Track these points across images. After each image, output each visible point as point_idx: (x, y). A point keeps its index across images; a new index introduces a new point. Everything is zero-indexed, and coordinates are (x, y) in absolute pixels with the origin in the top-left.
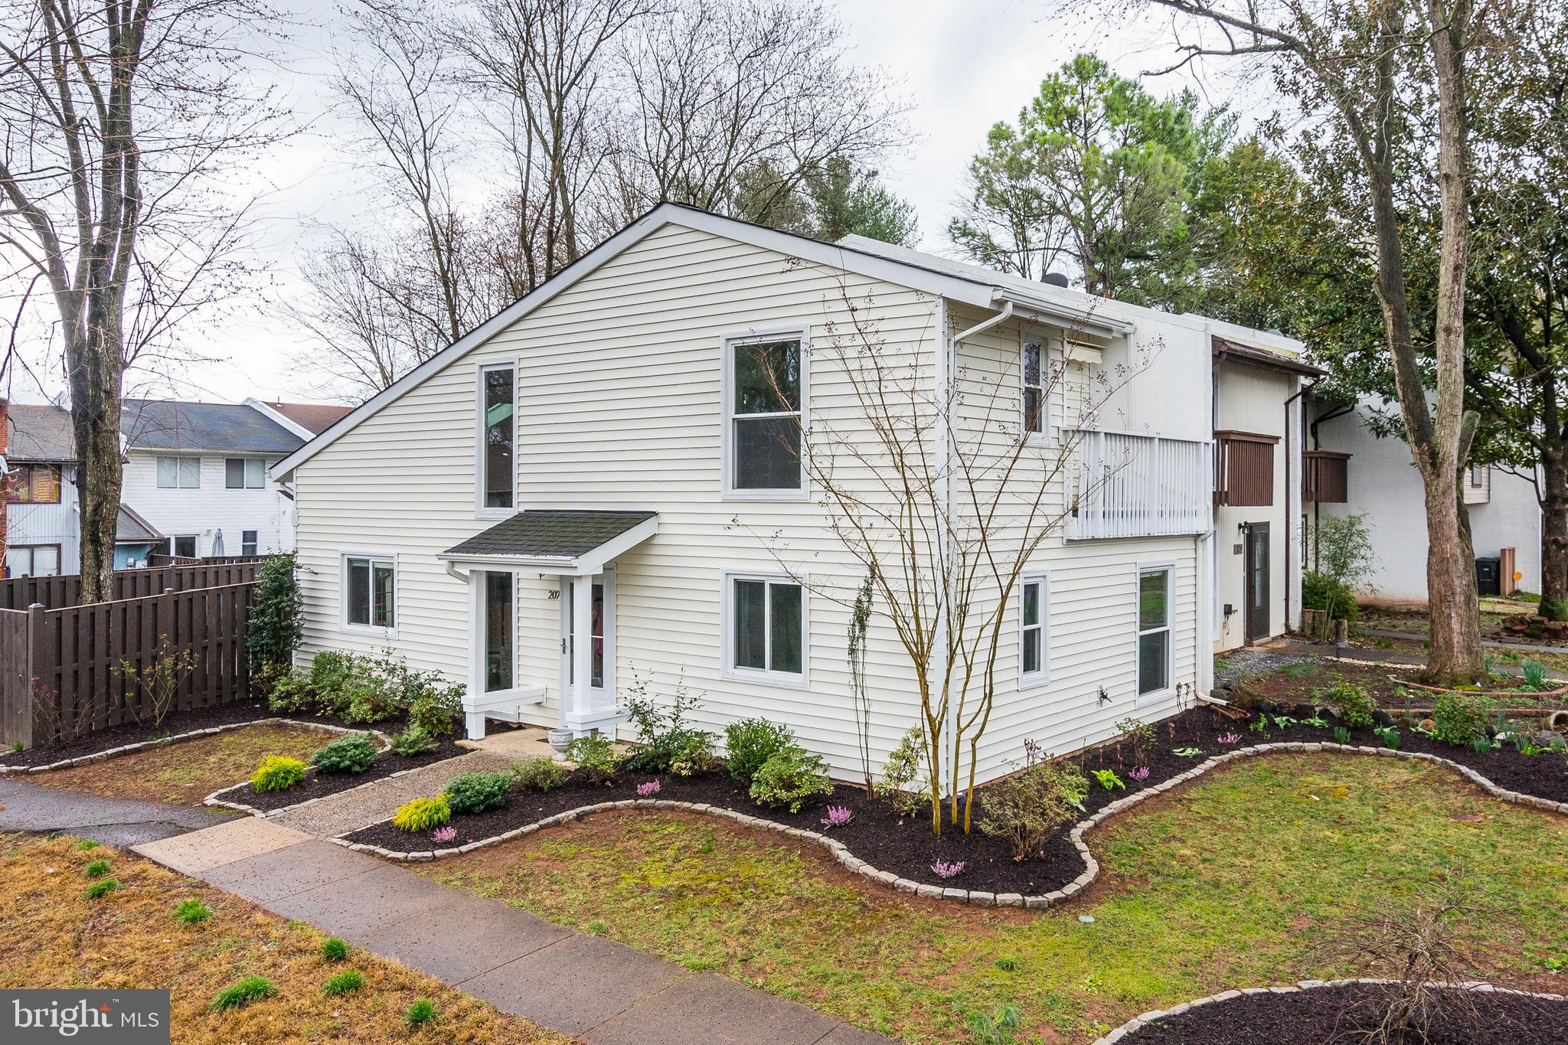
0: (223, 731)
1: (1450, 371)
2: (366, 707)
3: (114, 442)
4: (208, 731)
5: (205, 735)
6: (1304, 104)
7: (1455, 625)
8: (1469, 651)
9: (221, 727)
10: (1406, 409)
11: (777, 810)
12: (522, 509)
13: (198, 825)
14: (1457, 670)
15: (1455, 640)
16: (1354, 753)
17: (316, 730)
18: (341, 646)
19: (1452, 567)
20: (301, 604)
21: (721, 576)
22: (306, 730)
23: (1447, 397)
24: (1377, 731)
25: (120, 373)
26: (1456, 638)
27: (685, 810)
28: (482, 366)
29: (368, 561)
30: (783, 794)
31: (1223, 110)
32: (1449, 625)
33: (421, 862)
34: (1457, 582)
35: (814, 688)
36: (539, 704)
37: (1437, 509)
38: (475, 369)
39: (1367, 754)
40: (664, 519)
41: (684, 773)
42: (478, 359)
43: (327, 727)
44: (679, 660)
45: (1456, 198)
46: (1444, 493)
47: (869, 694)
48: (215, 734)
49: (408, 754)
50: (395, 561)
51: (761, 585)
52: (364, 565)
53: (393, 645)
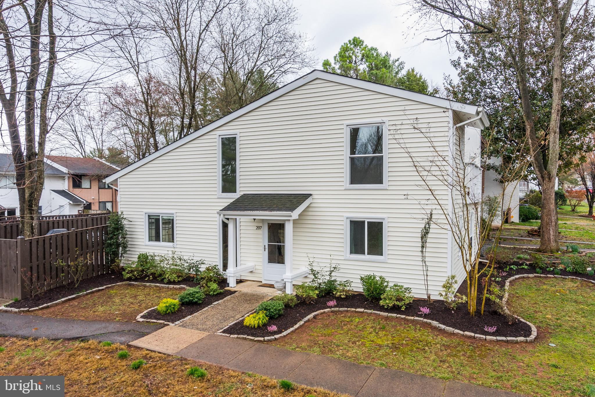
0: (106, 288)
1: (555, 146)
2: (175, 276)
3: (42, 165)
4: (100, 288)
5: (99, 290)
6: (465, 55)
7: (551, 233)
8: (556, 241)
9: (105, 287)
10: (535, 159)
11: (395, 309)
12: (242, 193)
13: (148, 331)
14: (552, 248)
15: (551, 238)
16: (545, 277)
17: (150, 286)
18: (147, 251)
19: (552, 213)
20: (126, 234)
21: (345, 219)
22: (145, 286)
23: (554, 155)
24: (548, 269)
25: (45, 135)
26: (552, 237)
27: (353, 311)
28: (219, 135)
29: (159, 216)
30: (398, 303)
31: (398, 60)
32: (549, 233)
33: (271, 341)
34: (553, 218)
35: (390, 261)
36: (251, 272)
37: (549, 193)
38: (217, 136)
39: (550, 277)
40: (314, 197)
41: (343, 297)
42: (218, 133)
43: (156, 284)
44: (329, 253)
45: (559, 87)
46: (552, 188)
47: (427, 264)
48: (103, 289)
49: (214, 295)
50: (175, 216)
51: (364, 222)
52: (158, 217)
53: (176, 250)
